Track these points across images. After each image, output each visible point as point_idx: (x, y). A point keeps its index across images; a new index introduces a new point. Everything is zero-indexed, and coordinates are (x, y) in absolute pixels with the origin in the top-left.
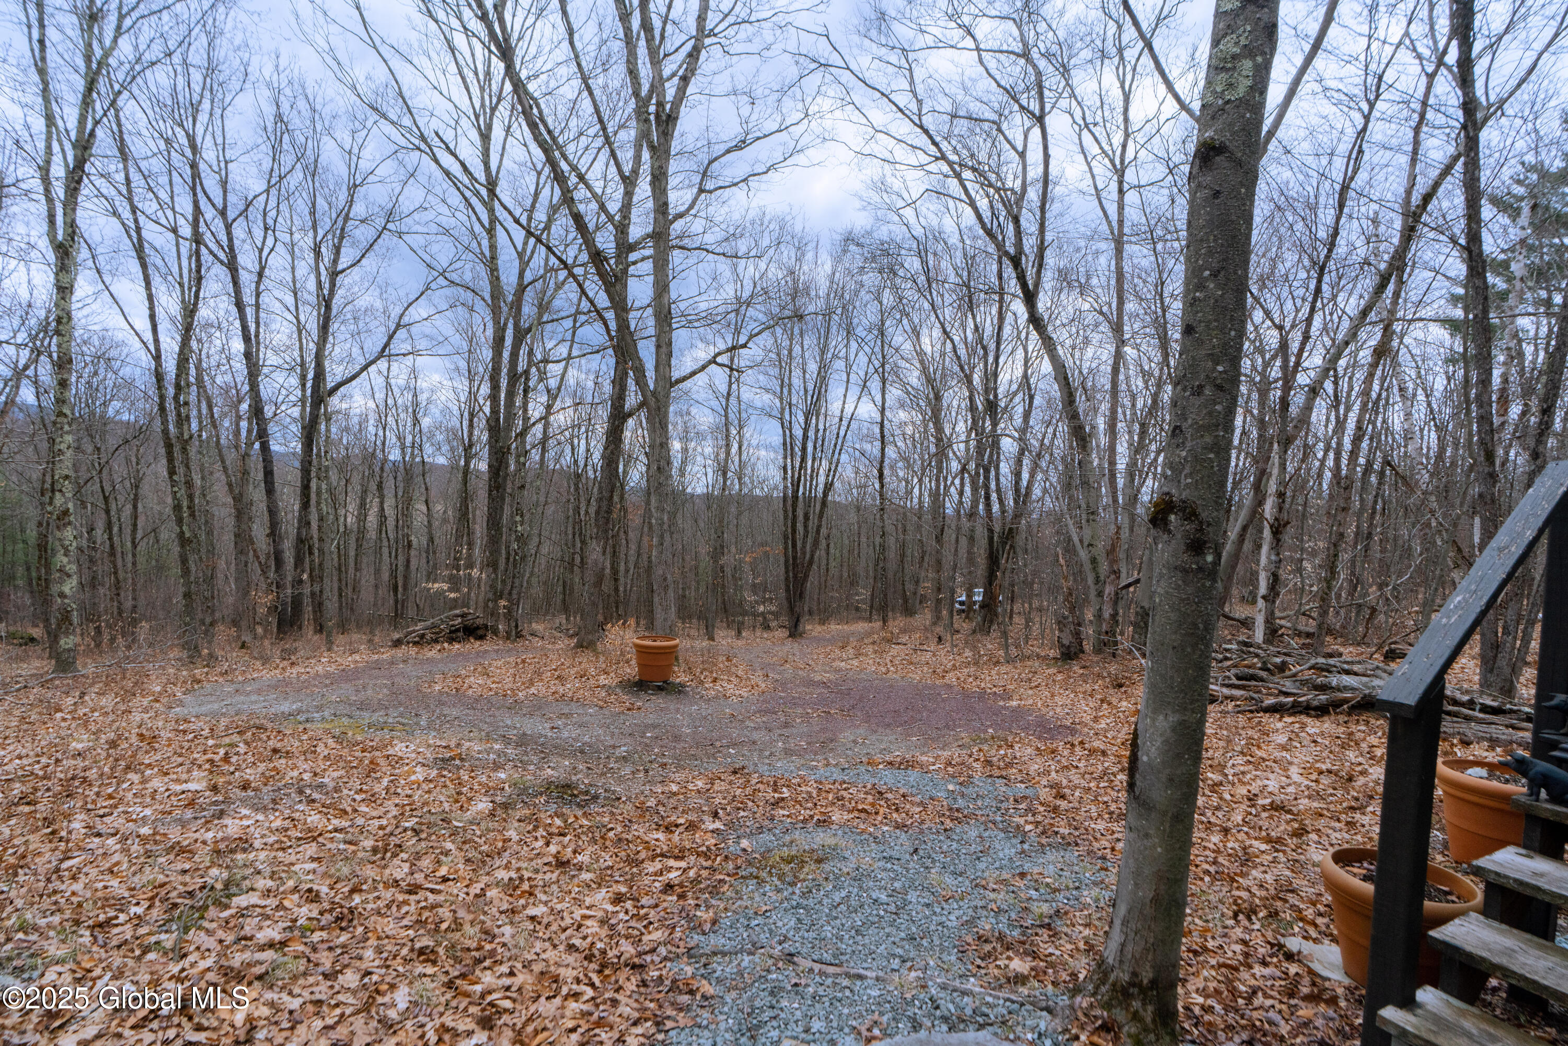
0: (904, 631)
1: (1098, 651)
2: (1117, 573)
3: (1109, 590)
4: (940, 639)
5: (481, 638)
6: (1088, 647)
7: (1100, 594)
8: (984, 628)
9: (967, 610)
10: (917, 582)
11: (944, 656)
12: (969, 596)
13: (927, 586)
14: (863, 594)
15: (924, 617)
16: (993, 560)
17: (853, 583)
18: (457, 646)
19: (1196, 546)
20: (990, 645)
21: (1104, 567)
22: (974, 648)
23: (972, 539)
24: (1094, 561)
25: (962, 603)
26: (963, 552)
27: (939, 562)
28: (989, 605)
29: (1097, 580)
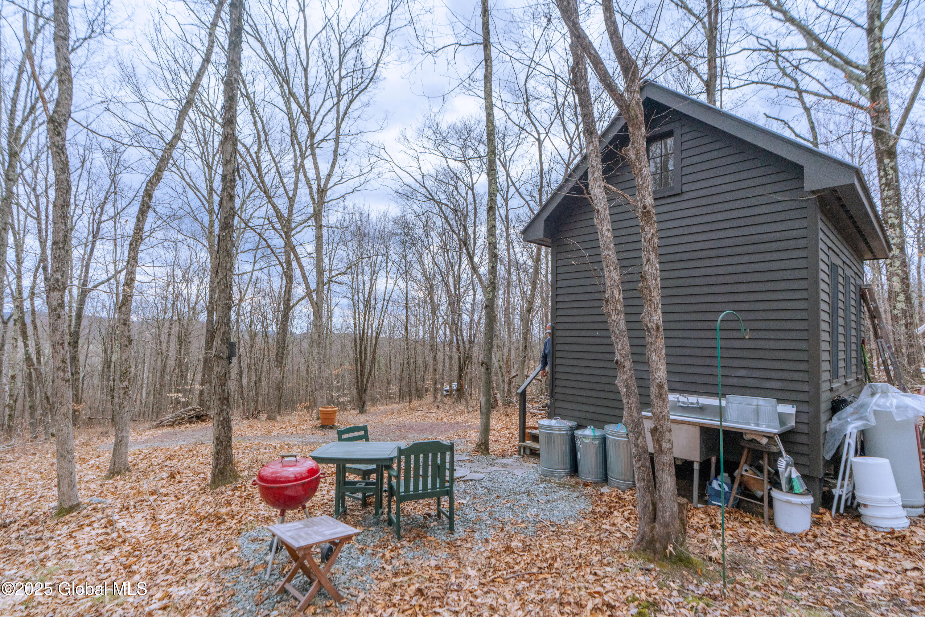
0: (420, 405)
1: (504, 405)
2: (509, 372)
3: (506, 379)
4: (438, 407)
5: (204, 421)
6: (500, 403)
7: (503, 381)
8: (458, 401)
9: (450, 393)
10: (423, 381)
11: (440, 413)
12: (451, 387)
13: (429, 383)
14: (394, 389)
15: (429, 398)
16: (461, 369)
17: (388, 383)
18: (193, 425)
19: (487, 369)
20: (460, 407)
21: (504, 371)
22: (454, 409)
23: (451, 357)
24: (500, 367)
25: (447, 391)
26: (447, 365)
27: (435, 370)
28: (460, 390)
29: (502, 375)
